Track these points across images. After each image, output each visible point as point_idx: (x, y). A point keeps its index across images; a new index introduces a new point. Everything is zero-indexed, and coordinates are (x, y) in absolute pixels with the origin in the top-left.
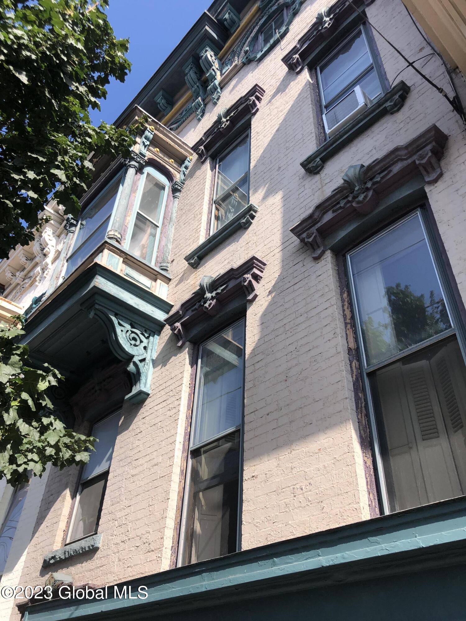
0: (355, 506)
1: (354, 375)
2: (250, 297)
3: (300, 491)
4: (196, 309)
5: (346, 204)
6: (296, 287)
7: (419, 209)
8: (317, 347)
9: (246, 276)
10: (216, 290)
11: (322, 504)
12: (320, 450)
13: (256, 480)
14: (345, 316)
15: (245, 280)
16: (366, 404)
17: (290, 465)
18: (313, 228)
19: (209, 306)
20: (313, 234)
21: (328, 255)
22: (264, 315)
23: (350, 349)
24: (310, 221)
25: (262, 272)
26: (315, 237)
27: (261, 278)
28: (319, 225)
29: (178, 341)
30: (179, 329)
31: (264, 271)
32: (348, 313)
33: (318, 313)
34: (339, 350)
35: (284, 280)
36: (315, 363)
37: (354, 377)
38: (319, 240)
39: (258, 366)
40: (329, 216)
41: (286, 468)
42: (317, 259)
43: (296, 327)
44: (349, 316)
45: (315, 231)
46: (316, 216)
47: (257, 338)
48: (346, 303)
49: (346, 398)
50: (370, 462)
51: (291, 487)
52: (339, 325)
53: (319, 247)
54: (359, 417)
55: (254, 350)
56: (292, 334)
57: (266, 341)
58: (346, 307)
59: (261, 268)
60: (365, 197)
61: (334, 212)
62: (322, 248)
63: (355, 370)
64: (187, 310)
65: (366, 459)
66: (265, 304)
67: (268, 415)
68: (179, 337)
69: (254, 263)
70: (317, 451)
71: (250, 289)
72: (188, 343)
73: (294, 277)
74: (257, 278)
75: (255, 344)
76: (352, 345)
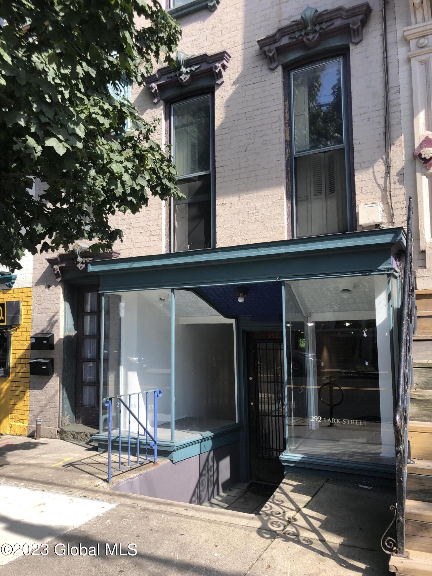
0: (282, 225)
1: (287, 157)
2: (219, 82)
3: (252, 215)
4: (171, 77)
5: (299, 36)
6: (255, 86)
7: (342, 57)
8: (267, 135)
9: (217, 64)
10: (190, 66)
11: (264, 222)
12: (265, 196)
13: (224, 206)
14: (285, 117)
15: (216, 68)
16: (292, 174)
17: (247, 201)
18: (273, 45)
19: (185, 79)
20: (273, 50)
21: (280, 68)
22: (230, 100)
23: (286, 141)
24: (272, 39)
25: (228, 62)
26: (274, 53)
27: (227, 67)
28: (278, 45)
29: (154, 98)
30: (156, 90)
31: (229, 62)
32: (287, 115)
33: (270, 112)
34: (281, 141)
35: (245, 76)
36: (265, 145)
37: (287, 158)
38: (276, 57)
39: (225, 137)
40: (285, 41)
41: (244, 202)
42: (272, 70)
43: (254, 117)
44: (288, 118)
45: (275, 49)
46: (277, 37)
47: (223, 116)
48: (287, 109)
49: (282, 171)
50: (290, 205)
51: (247, 212)
52: (282, 123)
53: (275, 61)
54: (287, 181)
55: (222, 124)
56: (250, 121)
57: (231, 120)
58: (286, 111)
59: (228, 59)
60: (313, 37)
61: (290, 38)
62: (277, 64)
63: (287, 154)
64: (162, 75)
65: (288, 203)
66: (231, 92)
67: (233, 170)
68: (155, 95)
69: (224, 56)
70: (263, 196)
71: (219, 76)
72: (162, 102)
73: (254, 77)
74: (224, 67)
75: (222, 120)
76: (288, 138)
